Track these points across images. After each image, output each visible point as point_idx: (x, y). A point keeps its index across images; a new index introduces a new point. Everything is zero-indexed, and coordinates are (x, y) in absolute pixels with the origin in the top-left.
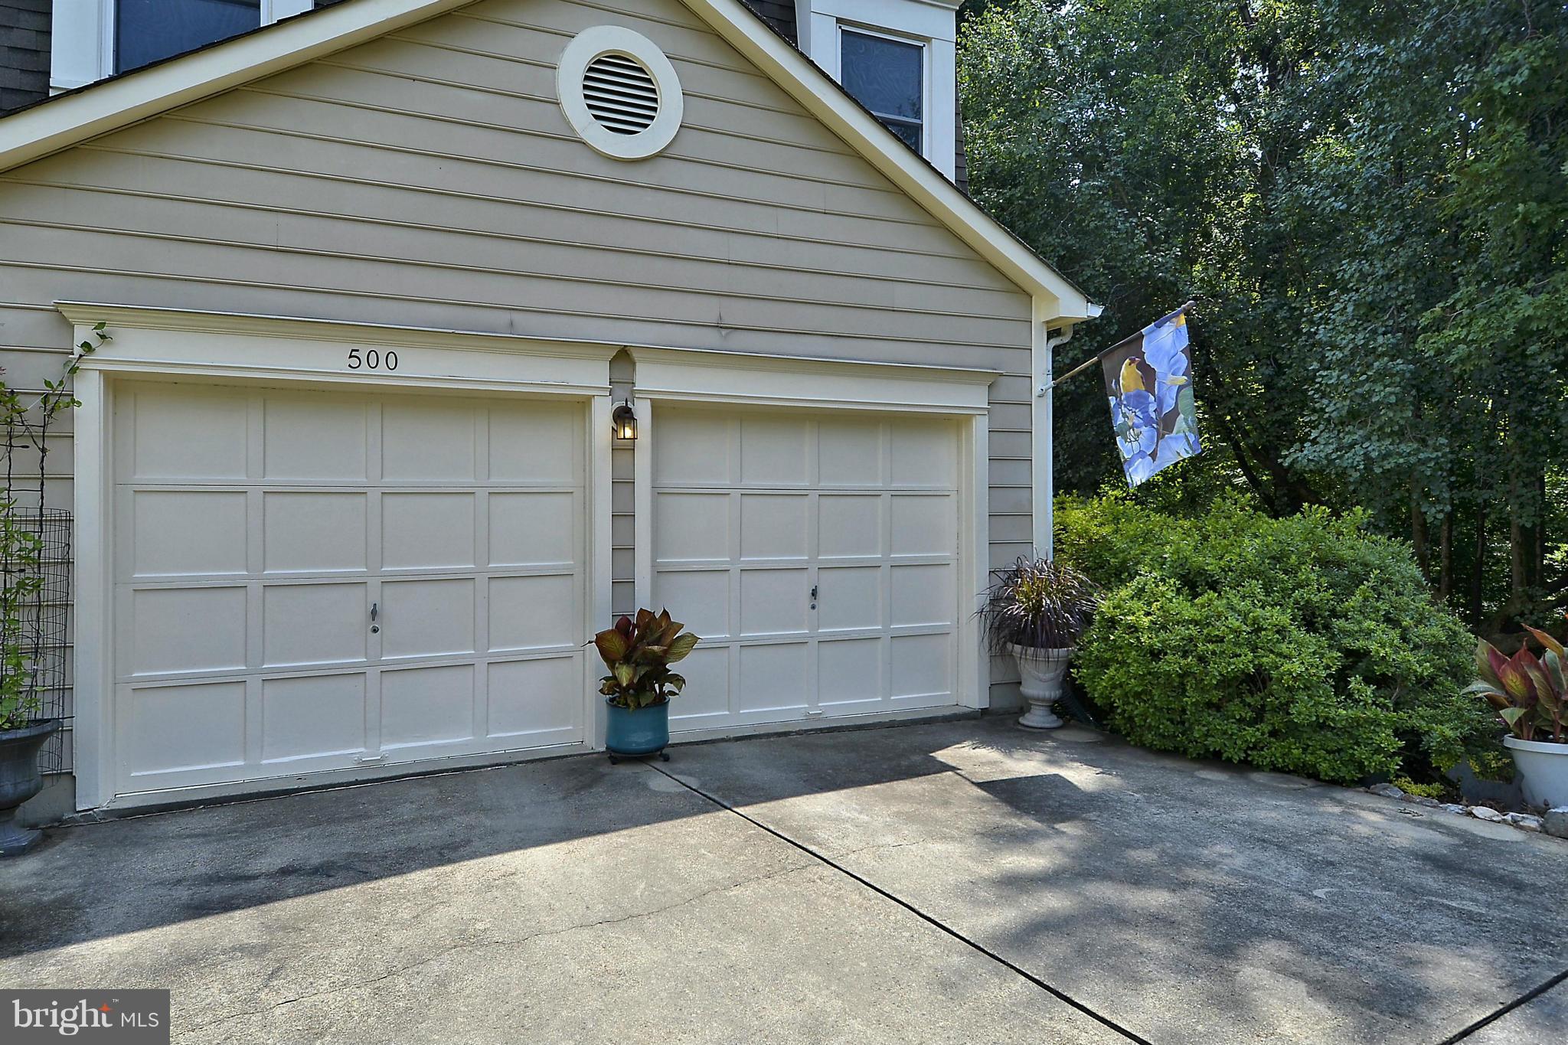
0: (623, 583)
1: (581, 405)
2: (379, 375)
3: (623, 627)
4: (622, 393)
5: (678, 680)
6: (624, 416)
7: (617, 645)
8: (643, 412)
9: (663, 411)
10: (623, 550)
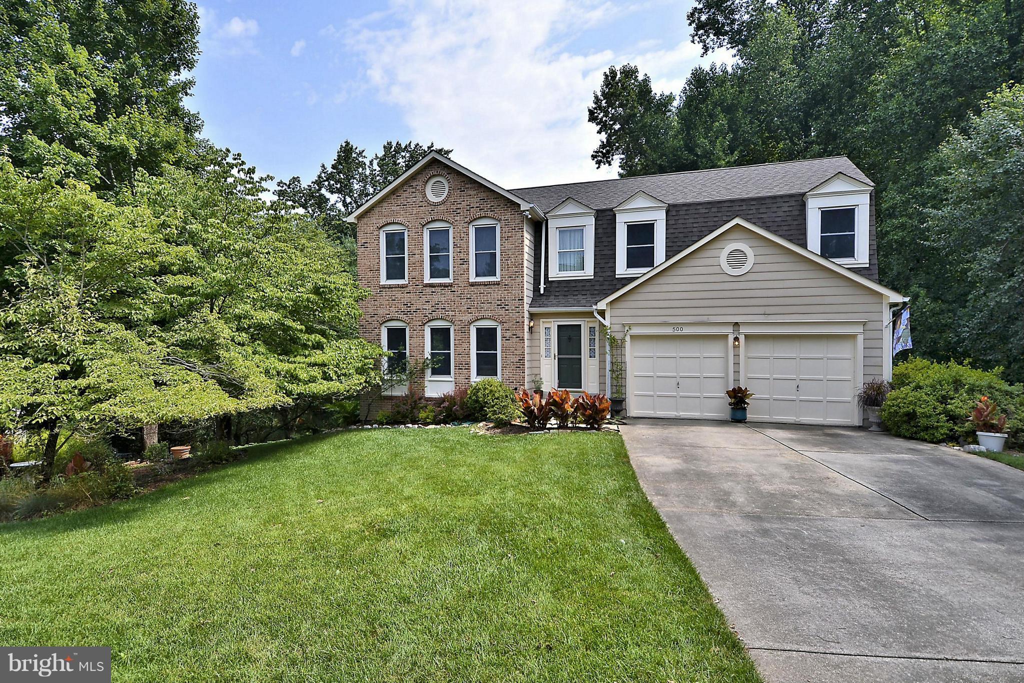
0: (737, 380)
1: (726, 337)
2: (679, 332)
3: (734, 390)
4: (736, 333)
5: (748, 404)
6: (736, 339)
7: (732, 394)
8: (742, 338)
9: (747, 337)
10: (737, 372)
